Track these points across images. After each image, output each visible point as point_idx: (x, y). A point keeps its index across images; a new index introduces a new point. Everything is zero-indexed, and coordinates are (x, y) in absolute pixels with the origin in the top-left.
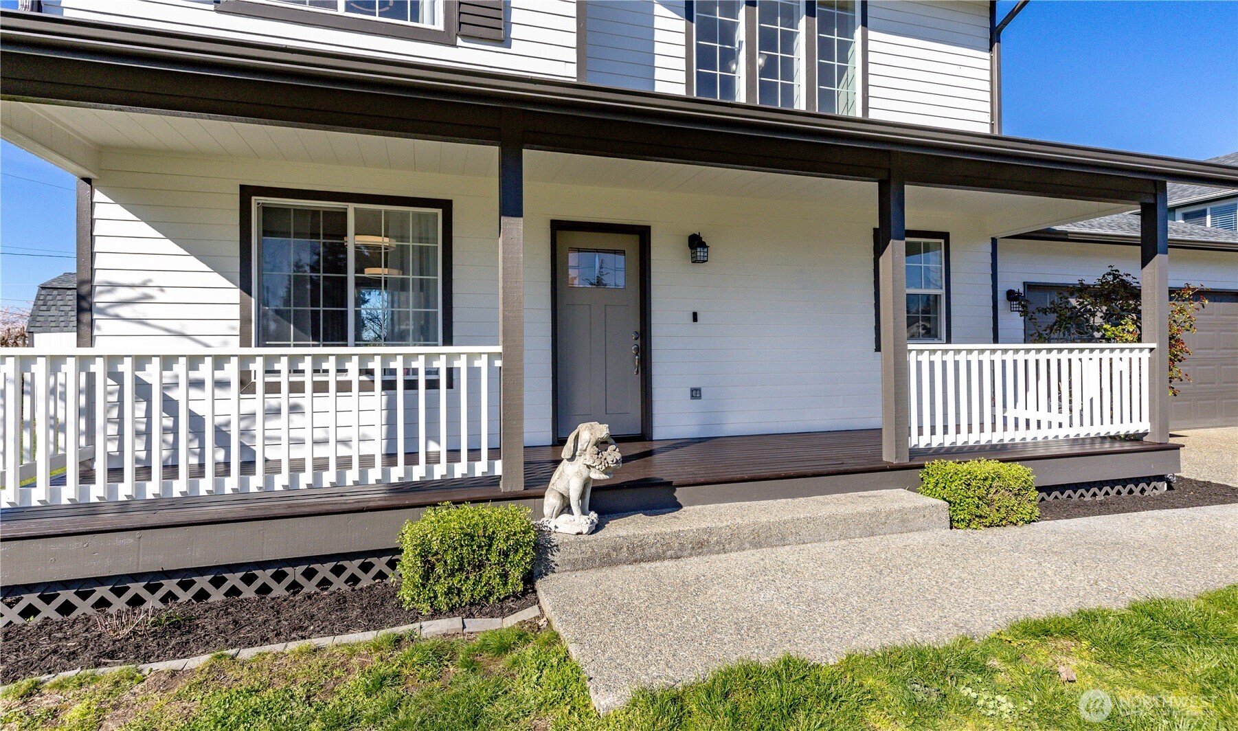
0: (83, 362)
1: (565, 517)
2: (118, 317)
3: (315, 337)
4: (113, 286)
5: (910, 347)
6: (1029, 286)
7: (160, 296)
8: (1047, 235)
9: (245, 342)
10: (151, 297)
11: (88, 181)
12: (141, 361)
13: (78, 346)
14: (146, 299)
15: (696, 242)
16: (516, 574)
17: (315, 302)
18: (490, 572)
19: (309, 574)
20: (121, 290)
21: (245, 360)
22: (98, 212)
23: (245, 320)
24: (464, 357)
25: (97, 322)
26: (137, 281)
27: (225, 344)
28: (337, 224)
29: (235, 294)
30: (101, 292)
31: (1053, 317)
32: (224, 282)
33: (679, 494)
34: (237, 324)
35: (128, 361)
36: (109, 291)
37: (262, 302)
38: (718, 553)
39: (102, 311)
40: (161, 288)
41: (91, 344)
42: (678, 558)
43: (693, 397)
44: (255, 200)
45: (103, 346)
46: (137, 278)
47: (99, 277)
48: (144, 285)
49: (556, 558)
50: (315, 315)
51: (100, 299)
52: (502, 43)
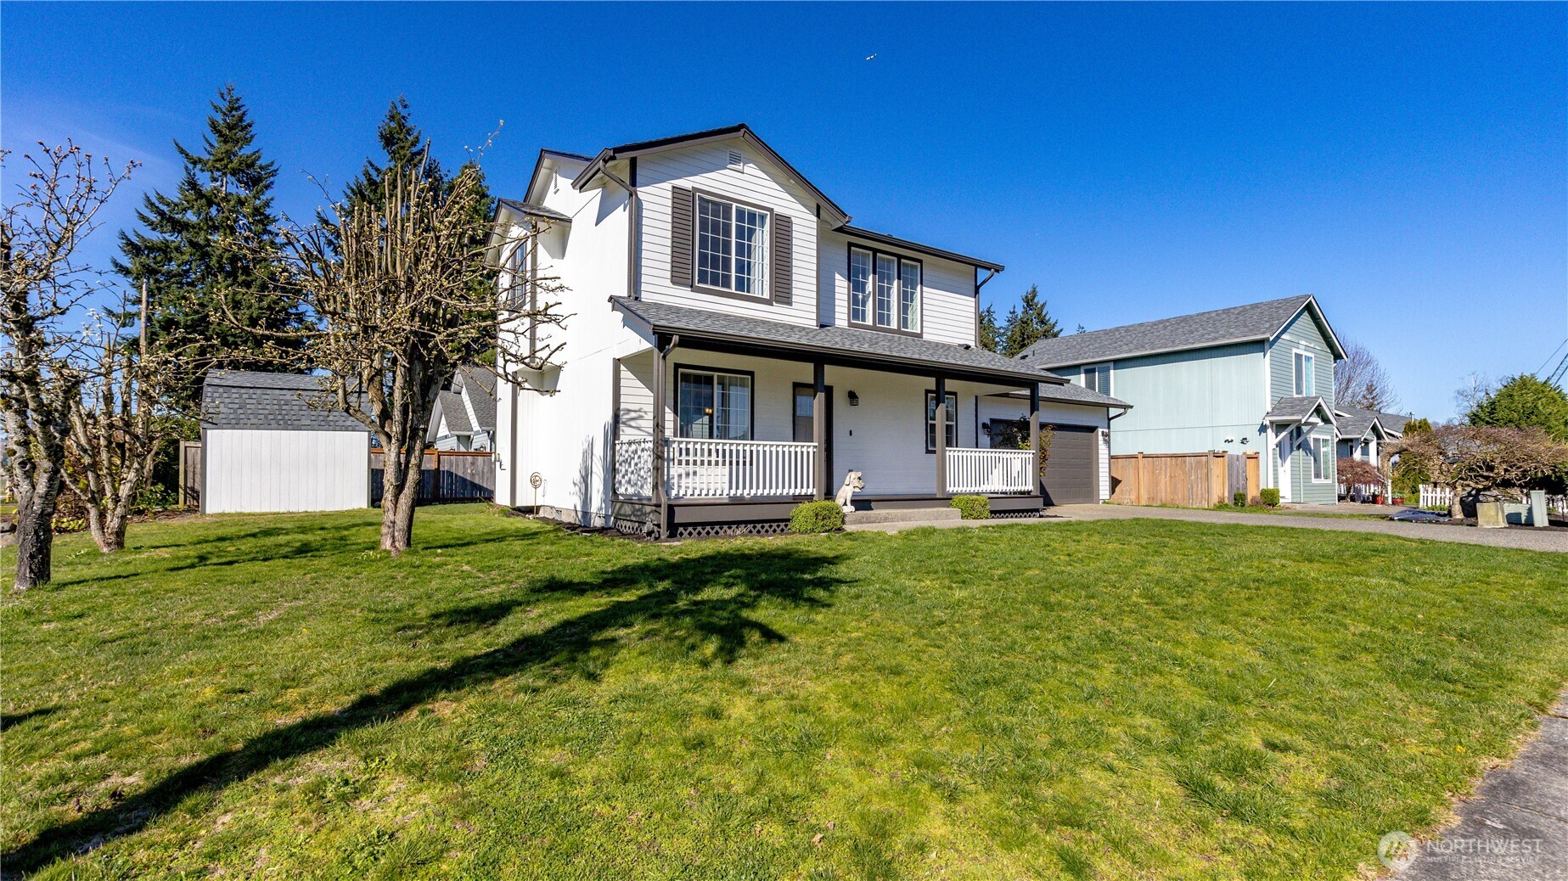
2: (630, 426)
4: (629, 411)
5: (946, 449)
6: (993, 421)
7: (645, 416)
8: (1006, 395)
10: (642, 417)
11: (618, 360)
15: (852, 395)
20: (631, 413)
22: (623, 375)
23: (676, 429)
25: (623, 428)
26: (637, 409)
28: (710, 381)
29: (671, 416)
30: (623, 414)
31: (1001, 438)
34: (673, 430)
36: (627, 414)
37: (682, 420)
40: (646, 412)
44: (680, 370)
46: (636, 407)
47: (623, 407)
48: (639, 411)
52: (790, 303)
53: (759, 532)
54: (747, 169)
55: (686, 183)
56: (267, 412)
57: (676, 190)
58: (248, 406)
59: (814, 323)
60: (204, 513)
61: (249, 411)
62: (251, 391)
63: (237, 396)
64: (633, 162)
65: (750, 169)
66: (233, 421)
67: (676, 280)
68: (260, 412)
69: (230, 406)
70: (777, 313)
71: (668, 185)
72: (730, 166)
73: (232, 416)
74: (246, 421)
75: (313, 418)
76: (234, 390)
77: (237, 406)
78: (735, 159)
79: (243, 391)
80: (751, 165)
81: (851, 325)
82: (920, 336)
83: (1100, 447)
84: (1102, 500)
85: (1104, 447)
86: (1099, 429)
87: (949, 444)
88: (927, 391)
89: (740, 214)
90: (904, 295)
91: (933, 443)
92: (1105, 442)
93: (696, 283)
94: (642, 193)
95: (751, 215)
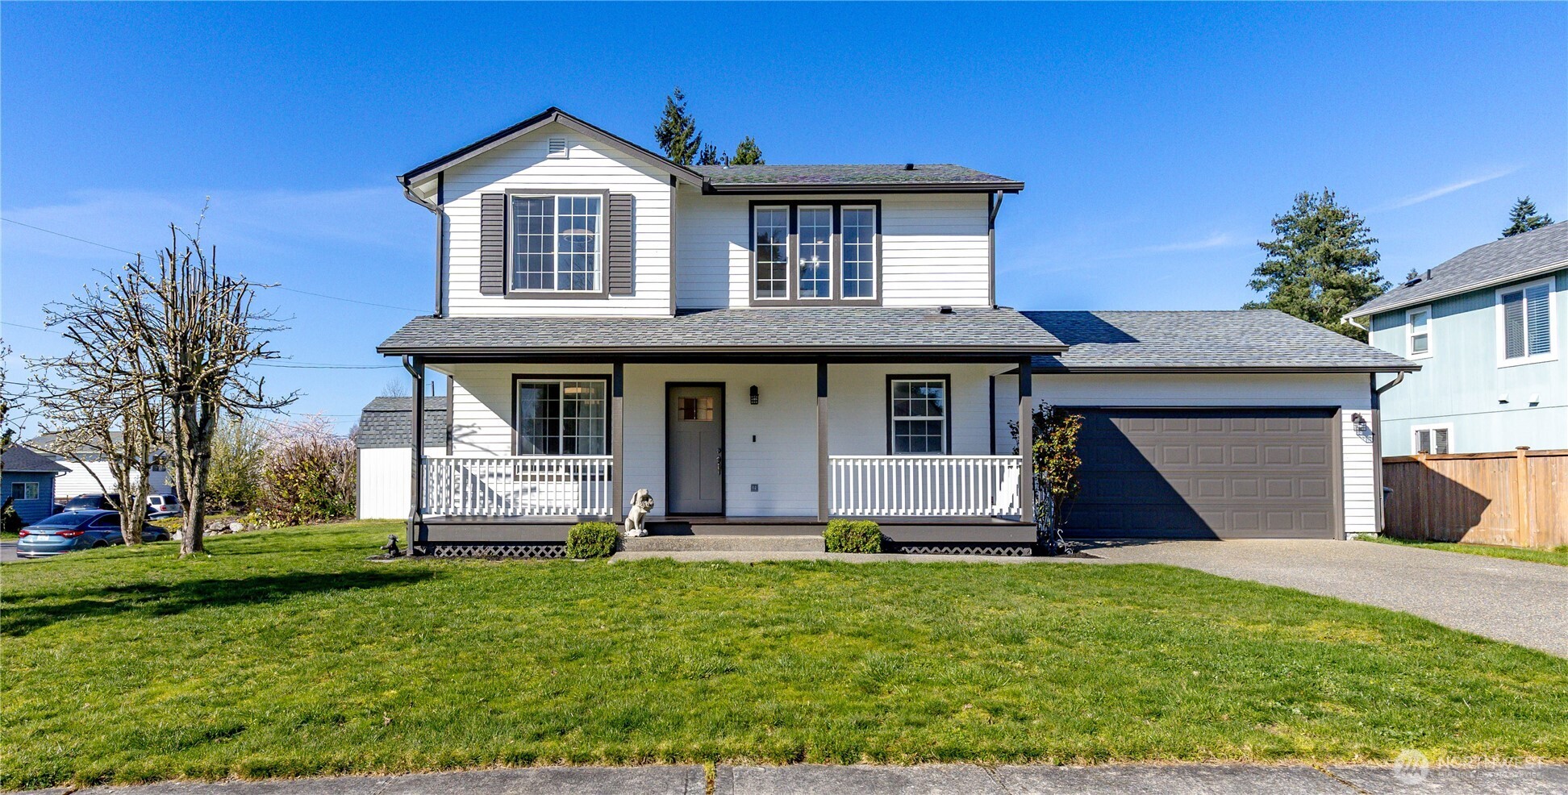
0: (448, 461)
1: (633, 530)
2: (463, 442)
3: (545, 453)
4: (461, 427)
5: (830, 457)
7: (479, 432)
9: (513, 454)
10: (476, 432)
11: (451, 377)
12: (465, 461)
13: (447, 454)
14: (474, 433)
15: (754, 391)
16: (607, 547)
17: (545, 434)
18: (598, 545)
19: (527, 549)
20: (464, 429)
21: (516, 461)
22: (456, 391)
23: (513, 443)
24: (597, 461)
25: (454, 445)
26: (470, 424)
27: (506, 455)
28: (555, 390)
29: (509, 430)
30: (456, 430)
32: (505, 424)
33: (693, 528)
34: (510, 445)
35: (461, 461)
36: (459, 430)
37: (521, 433)
38: (698, 550)
39: (456, 439)
40: (479, 428)
41: (452, 455)
42: (679, 551)
43: (752, 490)
44: (519, 381)
45: (456, 455)
46: (469, 423)
47: (455, 423)
48: (472, 426)
49: (625, 545)
50: (545, 439)
51: (456, 434)
52: (633, 293)
53: (543, 555)
54: (573, 153)
55: (498, 187)
56: (402, 432)
57: (484, 197)
58: (390, 428)
59: (668, 311)
60: (359, 519)
61: (390, 432)
62: (394, 414)
63: (383, 419)
64: (441, 175)
65: (578, 151)
66: (378, 441)
67: (485, 290)
68: (398, 432)
69: (378, 428)
70: (616, 307)
71: (477, 194)
72: (549, 156)
73: (378, 437)
74: (386, 441)
75: (435, 435)
76: (382, 414)
77: (382, 428)
78: (556, 146)
79: (388, 414)
80: (579, 147)
81: (753, 303)
82: (878, 302)
83: (1345, 442)
84: (1354, 535)
85: (1360, 441)
86: (1344, 411)
87: (935, 447)
88: (889, 378)
89: (565, 205)
90: (849, 253)
91: (903, 447)
92: (1361, 433)
93: (510, 290)
94: (449, 209)
95: (579, 203)
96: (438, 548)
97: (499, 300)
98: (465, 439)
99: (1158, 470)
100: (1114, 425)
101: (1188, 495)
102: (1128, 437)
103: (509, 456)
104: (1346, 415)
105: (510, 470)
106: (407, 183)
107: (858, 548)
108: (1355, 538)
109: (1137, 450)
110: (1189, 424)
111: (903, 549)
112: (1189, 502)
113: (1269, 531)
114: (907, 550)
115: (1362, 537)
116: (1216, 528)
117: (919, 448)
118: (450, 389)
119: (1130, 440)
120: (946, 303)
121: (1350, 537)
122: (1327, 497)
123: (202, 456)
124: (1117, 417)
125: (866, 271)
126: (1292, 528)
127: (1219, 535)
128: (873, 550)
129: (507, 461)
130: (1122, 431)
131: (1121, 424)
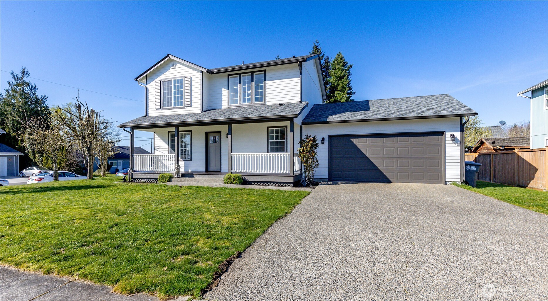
5: (232, 154)
9: (169, 154)
14: (160, 148)
20: (158, 147)
29: (168, 147)
32: (167, 145)
33: (194, 175)
39: (156, 150)
41: (155, 154)
47: (156, 145)
48: (160, 146)
51: (156, 148)
52: (191, 107)
54: (177, 67)
55: (159, 79)
57: (156, 82)
59: (200, 111)
64: (146, 76)
67: (157, 108)
70: (186, 111)
71: (154, 81)
72: (171, 68)
78: (173, 65)
80: (178, 64)
81: (229, 106)
82: (265, 103)
83: (447, 145)
84: (450, 183)
85: (454, 145)
86: (447, 133)
87: (282, 150)
88: (268, 128)
89: (175, 81)
90: (257, 88)
91: (272, 150)
92: (455, 141)
93: (162, 107)
94: (148, 86)
95: (178, 80)
96: (136, 180)
97: (160, 111)
98: (158, 150)
99: (368, 157)
100: (352, 141)
101: (380, 166)
102: (357, 145)
103: (167, 154)
104: (448, 135)
105: (167, 158)
106: (137, 80)
107: (232, 182)
108: (451, 184)
109: (360, 150)
110: (381, 140)
111: (252, 183)
112: (380, 169)
113: (413, 180)
114: (254, 184)
115: (454, 183)
116: (391, 179)
117: (277, 150)
118: (155, 136)
119: (358, 146)
120: (281, 102)
121: (448, 184)
122: (439, 167)
123: (89, 155)
124: (353, 138)
125: (262, 93)
126: (423, 179)
127: (392, 181)
128: (236, 183)
129: (167, 156)
130: (355, 143)
131: (354, 141)
